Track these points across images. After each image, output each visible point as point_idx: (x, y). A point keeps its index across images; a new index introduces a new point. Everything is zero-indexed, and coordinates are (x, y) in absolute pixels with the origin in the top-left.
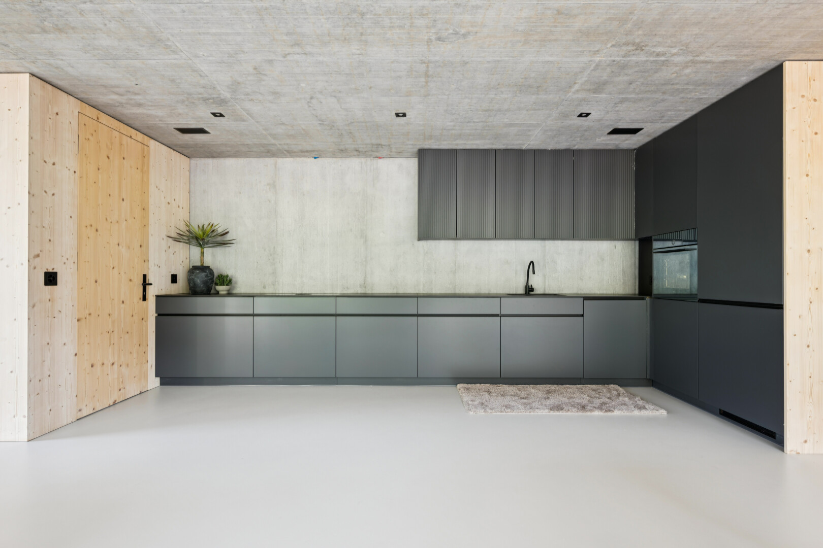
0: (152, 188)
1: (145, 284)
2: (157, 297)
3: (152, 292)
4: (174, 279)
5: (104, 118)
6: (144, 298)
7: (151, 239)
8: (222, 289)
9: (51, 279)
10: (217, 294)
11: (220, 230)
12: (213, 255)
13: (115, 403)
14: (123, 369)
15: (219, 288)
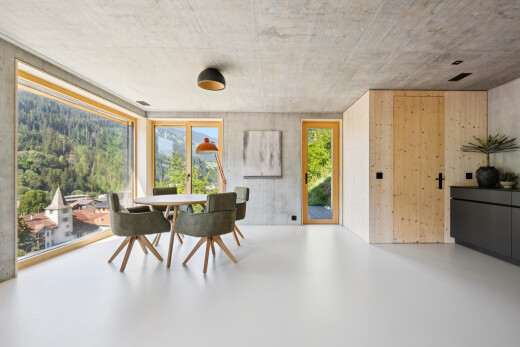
0: (447, 121)
1: (441, 178)
2: (452, 187)
3: (447, 184)
4: (469, 176)
5: (409, 93)
6: (441, 187)
7: (446, 152)
8: (506, 184)
9: (380, 176)
10: (500, 188)
11: (509, 139)
12: (504, 158)
13: (417, 242)
14: (424, 225)
15: (502, 183)
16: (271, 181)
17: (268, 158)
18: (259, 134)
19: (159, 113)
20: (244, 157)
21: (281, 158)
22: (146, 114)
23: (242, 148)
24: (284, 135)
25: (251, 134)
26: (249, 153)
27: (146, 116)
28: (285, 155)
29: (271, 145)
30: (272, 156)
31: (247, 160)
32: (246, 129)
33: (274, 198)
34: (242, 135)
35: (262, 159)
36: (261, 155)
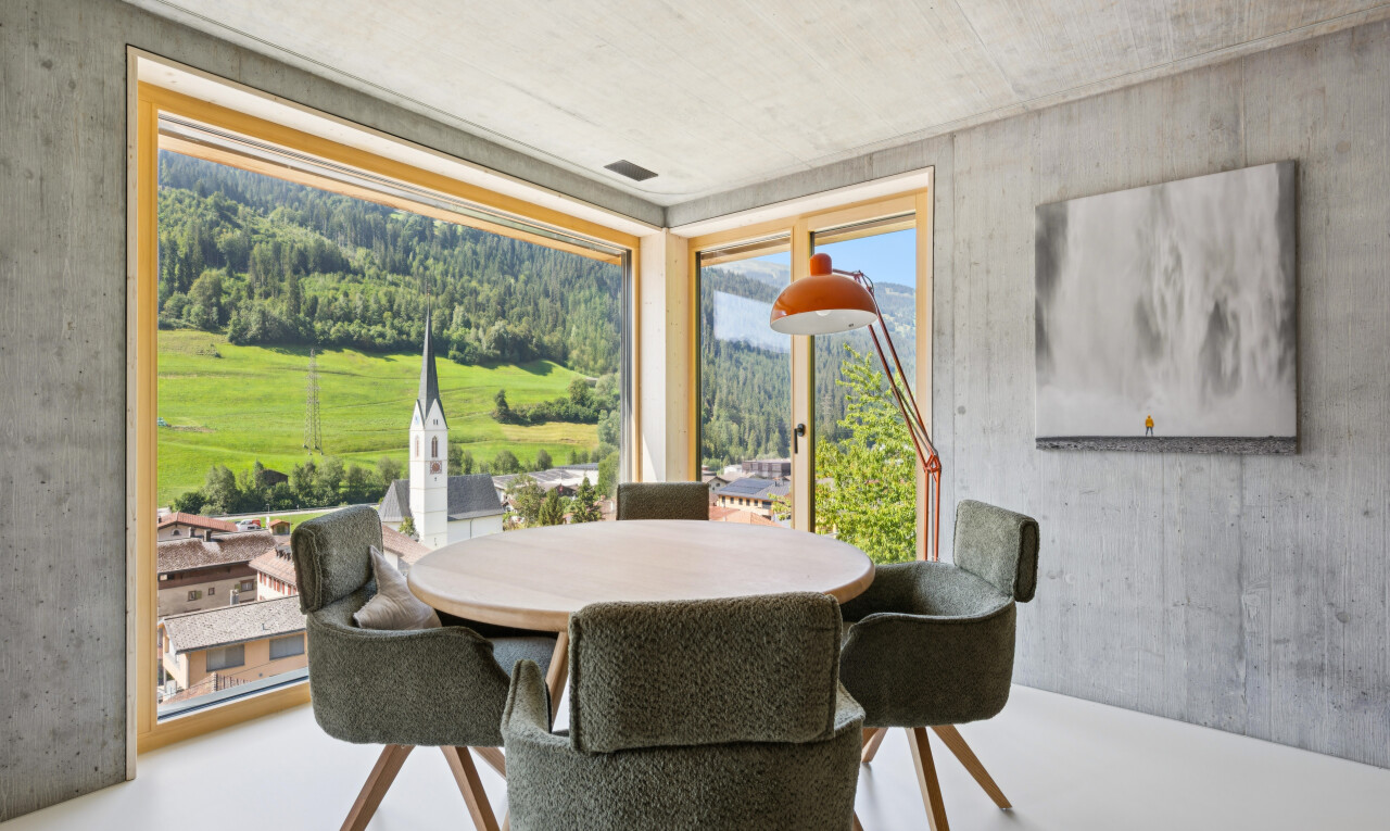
16: (1214, 470)
17: (1191, 331)
18: (1129, 202)
19: (702, 206)
20: (1042, 341)
21: (1294, 328)
22: (662, 216)
23: (1030, 293)
24: (1316, 177)
25: (1079, 214)
26: (1066, 313)
27: (665, 225)
28: (1330, 307)
29: (1213, 257)
30: (1219, 321)
31: (1059, 351)
32: (1050, 192)
33: (1240, 575)
34: (1032, 224)
35: (1151, 341)
36: (1143, 317)
